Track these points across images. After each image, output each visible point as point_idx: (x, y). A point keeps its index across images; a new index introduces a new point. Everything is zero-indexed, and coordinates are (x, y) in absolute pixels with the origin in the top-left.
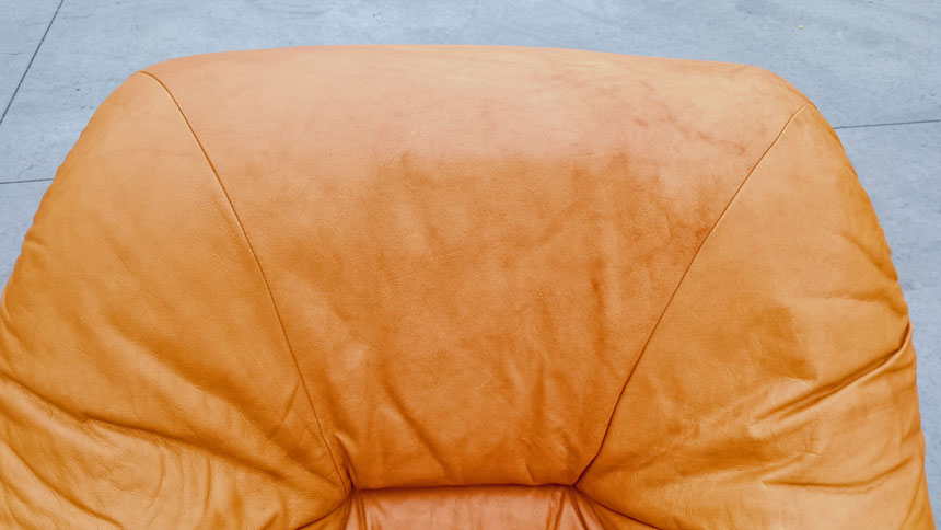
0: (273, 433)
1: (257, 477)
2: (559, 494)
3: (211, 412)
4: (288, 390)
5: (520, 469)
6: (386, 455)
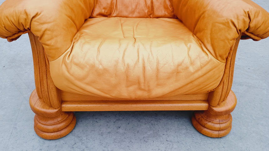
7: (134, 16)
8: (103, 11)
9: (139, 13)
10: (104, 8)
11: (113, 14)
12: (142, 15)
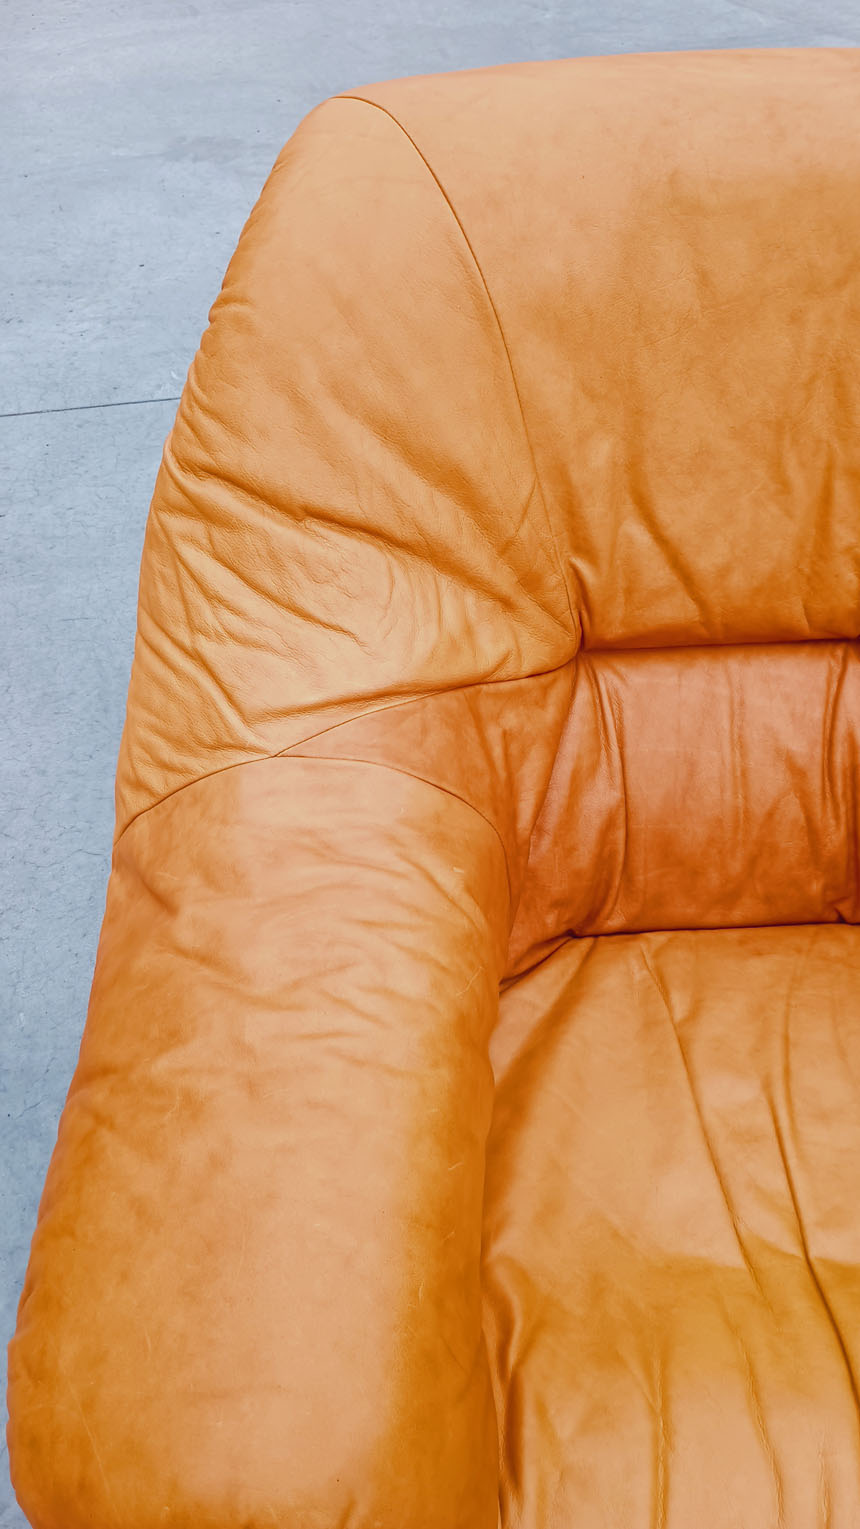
0: (505, 549)
1: (488, 604)
2: (839, 652)
3: (441, 516)
4: (525, 492)
5: (794, 612)
6: (629, 592)
7: (737, 915)
8: (551, 922)
9: (768, 899)
10: (557, 904)
11: (608, 918)
12: (784, 910)
